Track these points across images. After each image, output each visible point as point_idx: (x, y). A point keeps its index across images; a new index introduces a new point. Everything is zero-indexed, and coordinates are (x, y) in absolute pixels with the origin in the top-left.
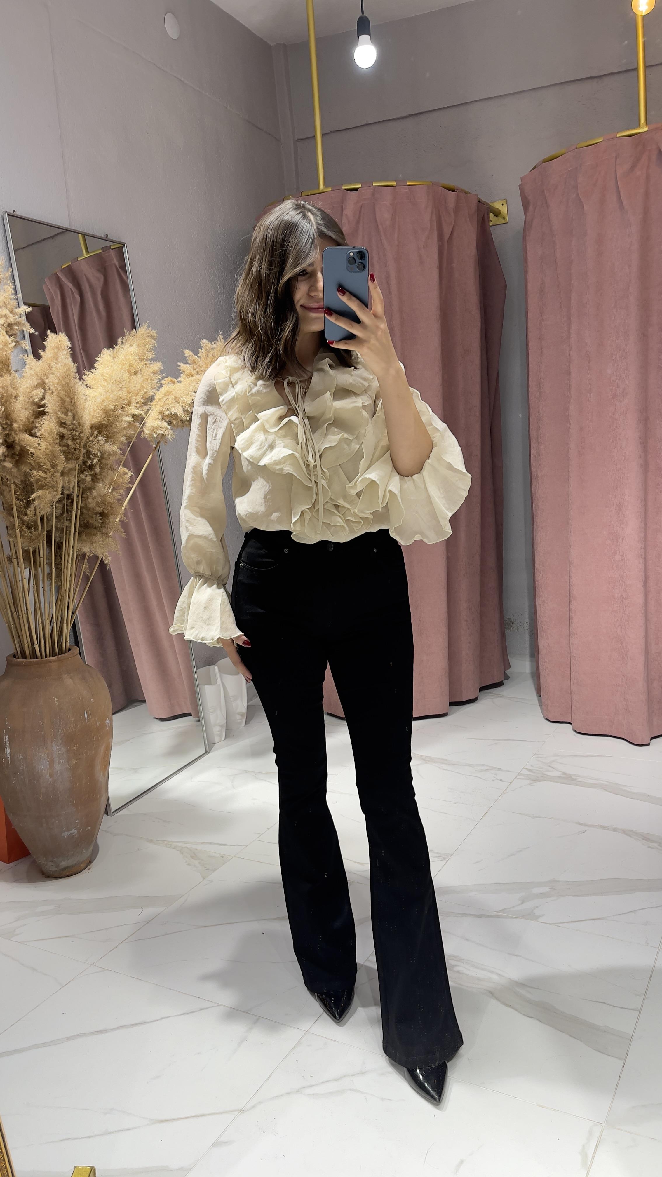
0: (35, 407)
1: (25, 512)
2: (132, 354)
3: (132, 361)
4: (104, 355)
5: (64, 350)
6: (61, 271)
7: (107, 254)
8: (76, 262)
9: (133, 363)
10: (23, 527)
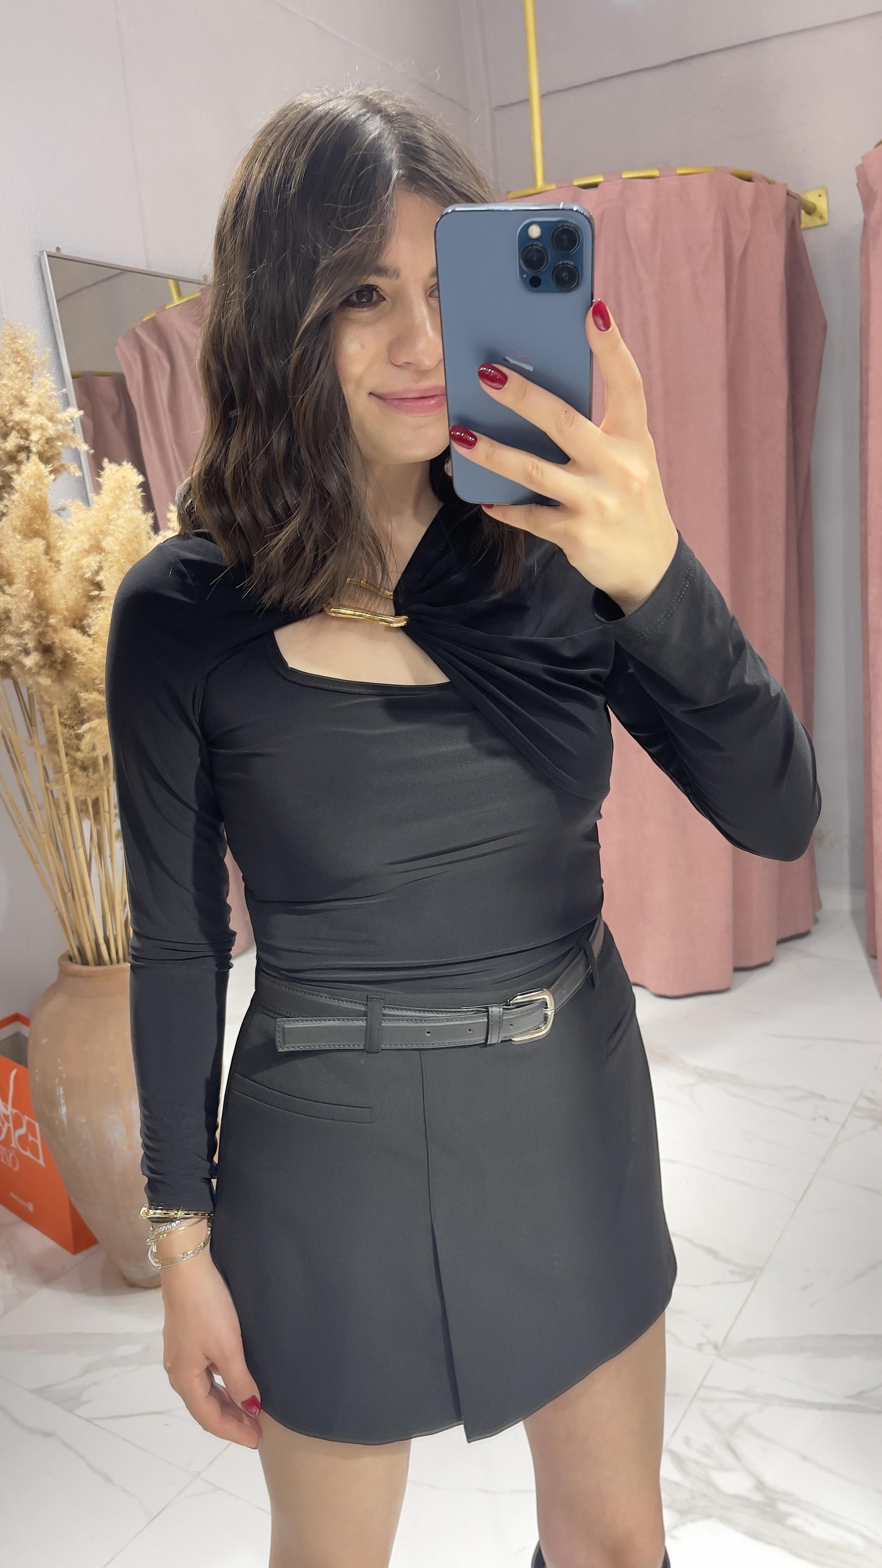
0: (86, 584)
1: (77, 744)
5: (131, 491)
6: (143, 325)
8: (164, 312)
10: (75, 769)
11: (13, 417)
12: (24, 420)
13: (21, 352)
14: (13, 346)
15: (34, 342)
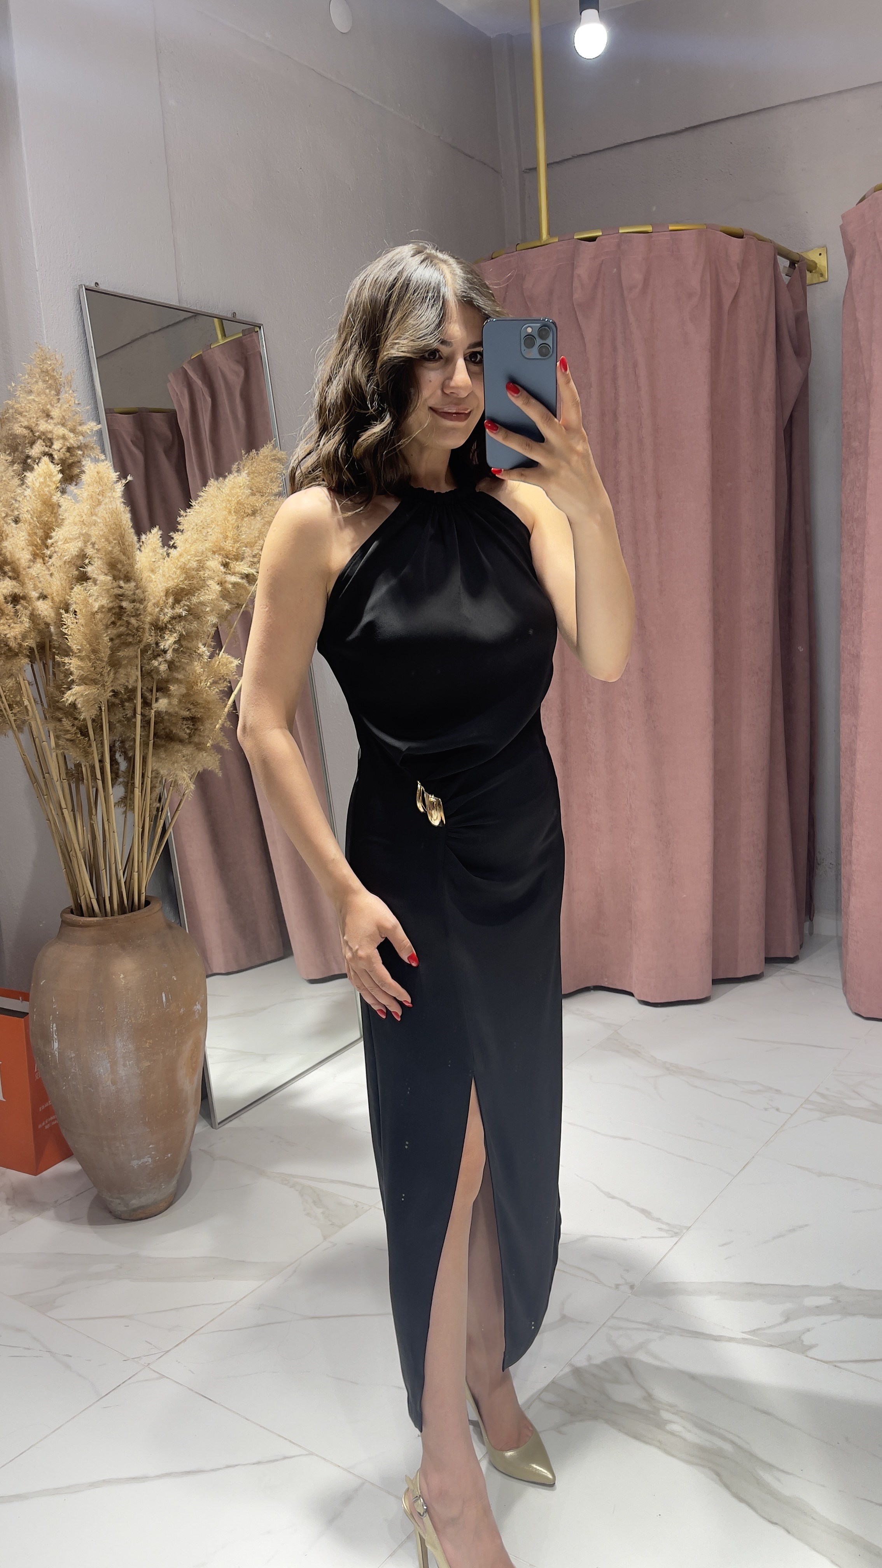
2: (240, 487)
3: (240, 496)
4: (210, 489)
6: (189, 362)
7: (249, 339)
8: (210, 351)
9: (242, 499)
11: (39, 429)
12: (48, 430)
13: (50, 372)
14: (43, 366)
15: (62, 363)
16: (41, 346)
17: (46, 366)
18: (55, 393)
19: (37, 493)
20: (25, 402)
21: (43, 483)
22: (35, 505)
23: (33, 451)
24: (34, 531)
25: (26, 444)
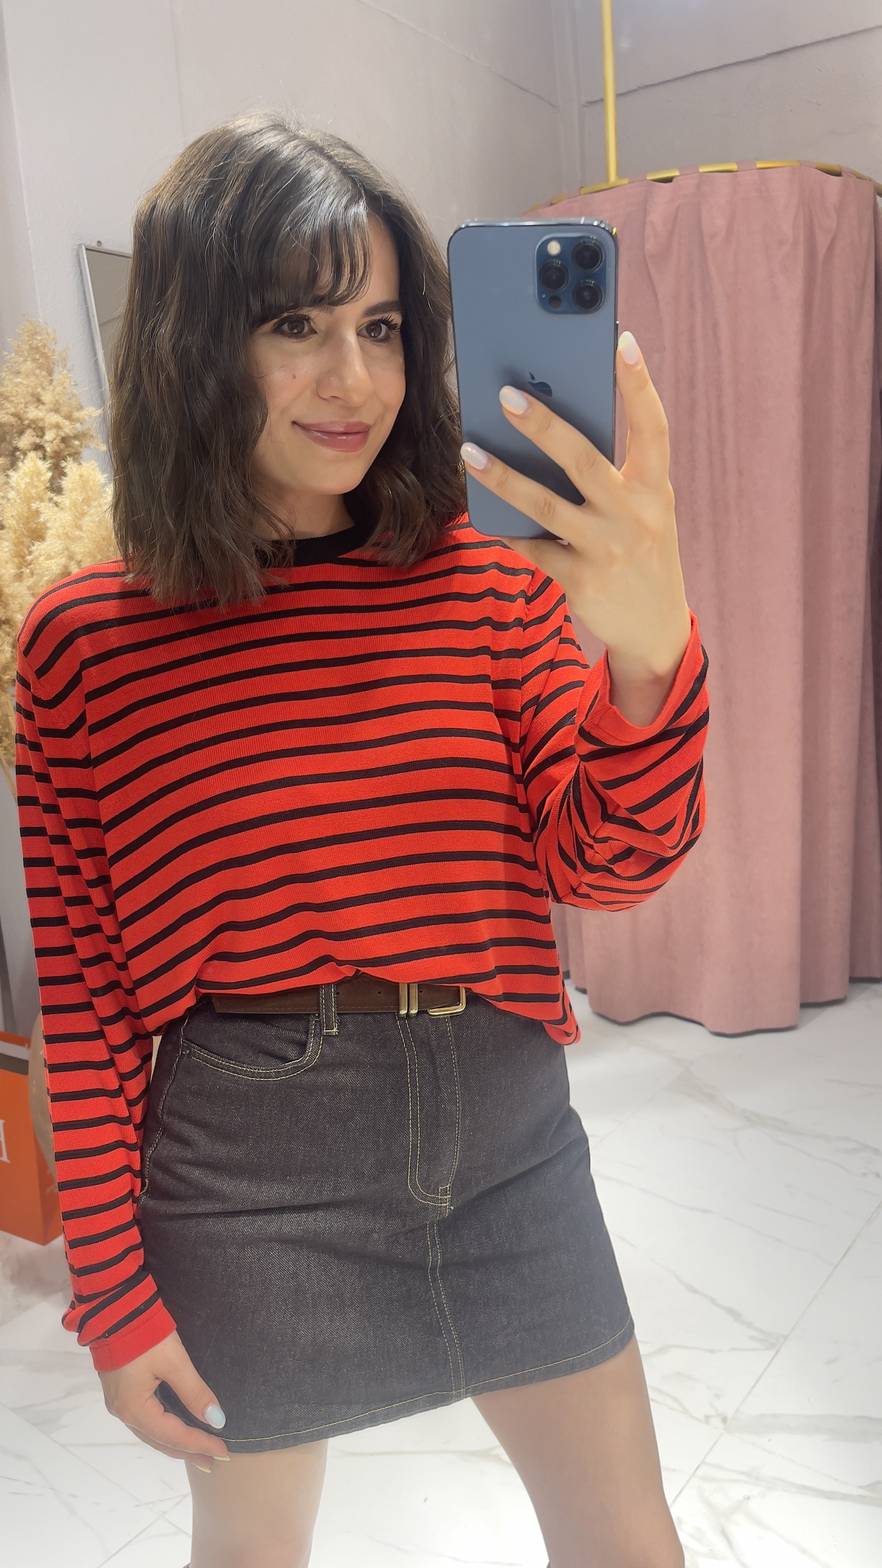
11: (28, 416)
12: (39, 418)
13: (41, 349)
14: (32, 343)
15: (54, 339)
16: (29, 319)
17: (35, 342)
18: (46, 374)
19: (22, 496)
20: (11, 386)
21: (29, 483)
22: (20, 510)
23: (21, 442)
24: (20, 540)
25: (13, 434)
